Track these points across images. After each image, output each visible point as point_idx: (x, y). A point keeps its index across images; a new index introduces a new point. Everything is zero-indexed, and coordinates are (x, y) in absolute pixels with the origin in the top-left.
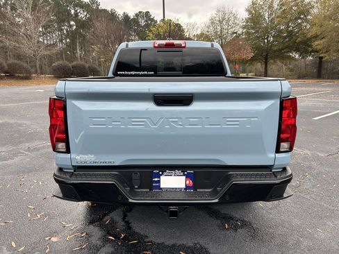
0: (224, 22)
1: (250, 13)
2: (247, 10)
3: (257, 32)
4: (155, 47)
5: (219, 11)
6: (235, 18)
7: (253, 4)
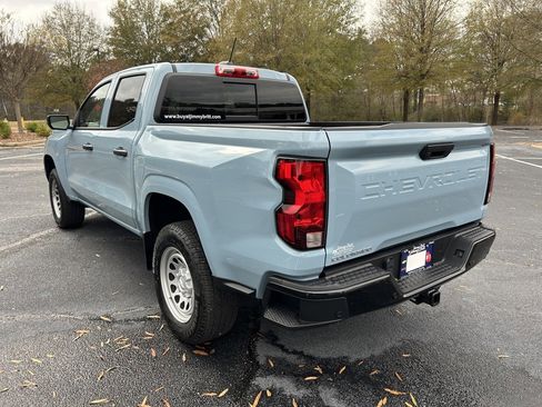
0: (73, 30)
1: (118, 20)
2: (112, 15)
3: (132, 52)
4: (218, 74)
5: (59, 8)
6: (92, 25)
7: (121, 5)
